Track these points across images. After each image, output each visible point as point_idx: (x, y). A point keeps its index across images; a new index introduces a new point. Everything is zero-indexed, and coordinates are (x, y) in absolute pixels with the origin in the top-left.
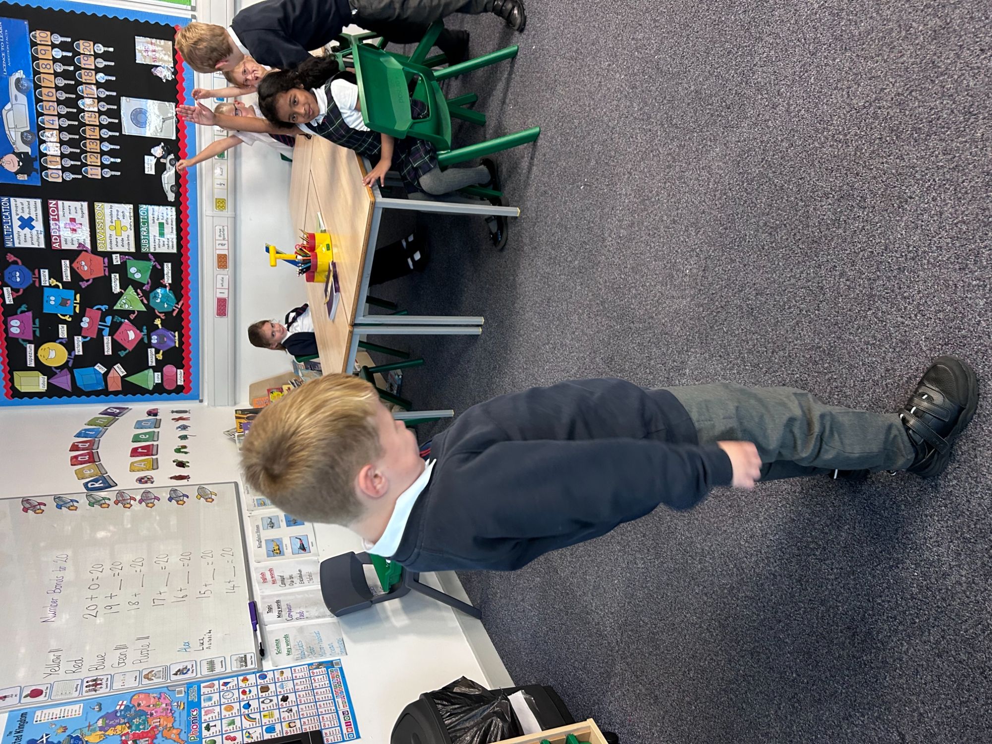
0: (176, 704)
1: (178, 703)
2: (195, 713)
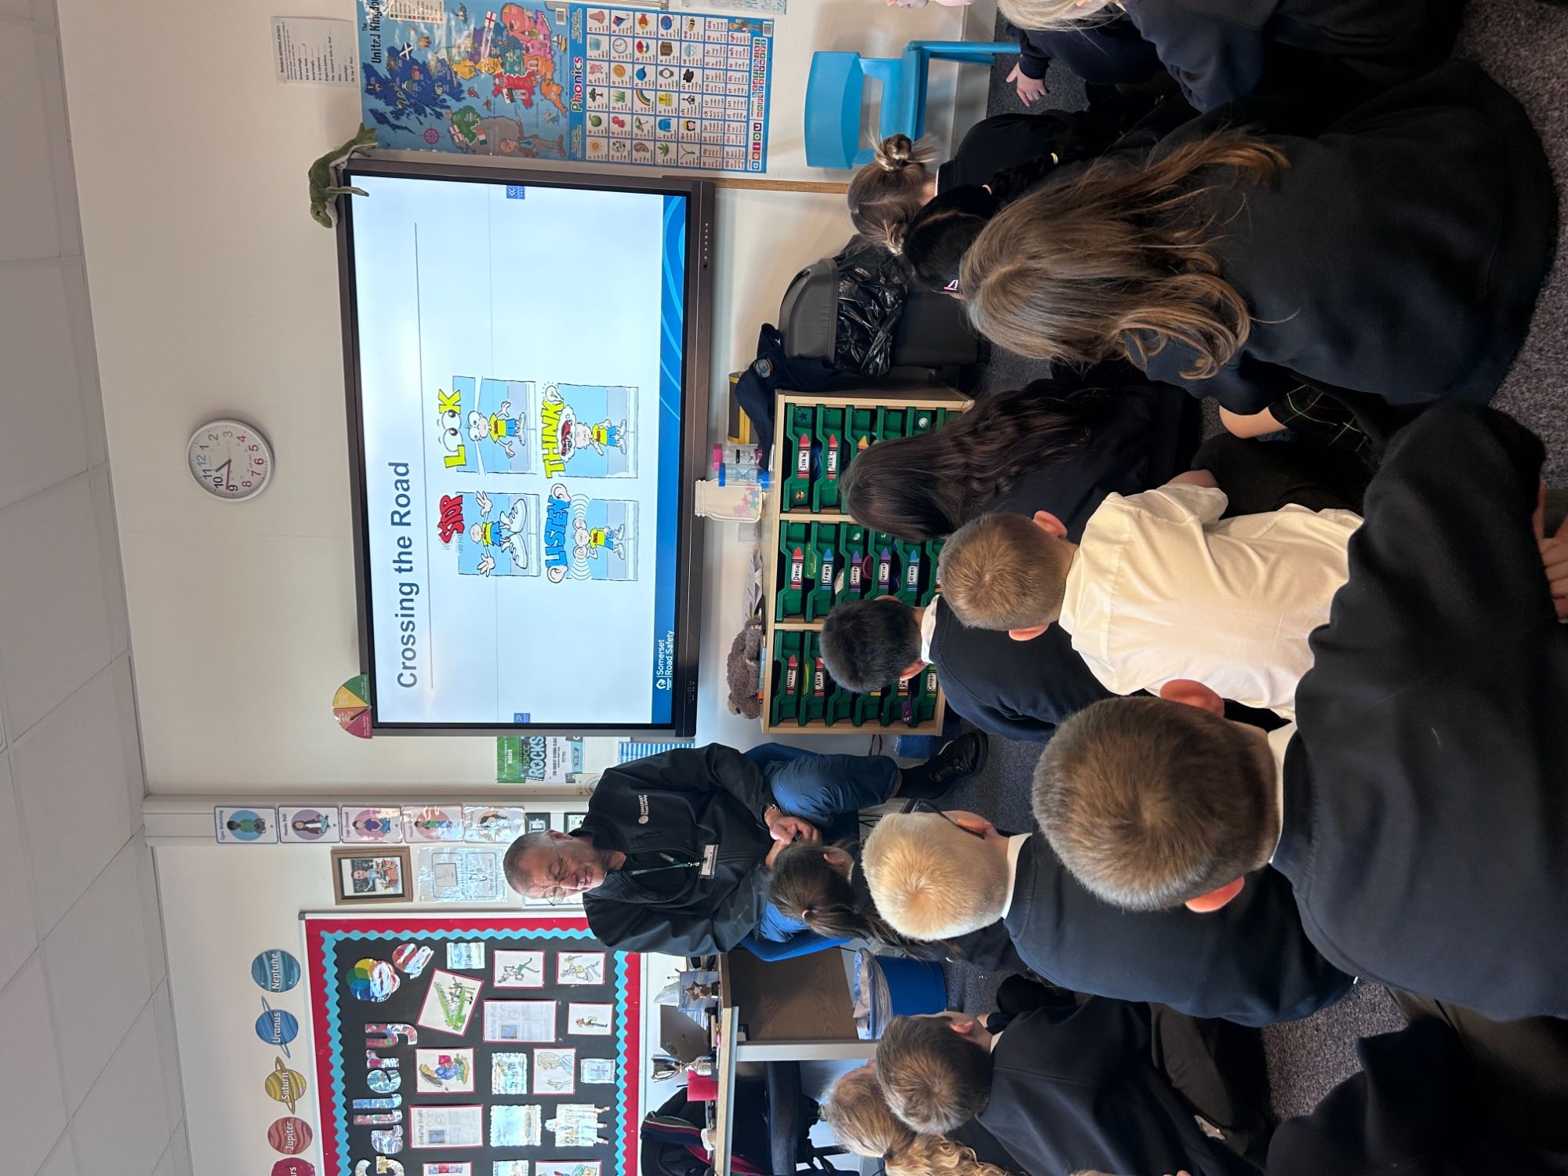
0: (555, 39)
1: (558, 36)
2: (578, 65)
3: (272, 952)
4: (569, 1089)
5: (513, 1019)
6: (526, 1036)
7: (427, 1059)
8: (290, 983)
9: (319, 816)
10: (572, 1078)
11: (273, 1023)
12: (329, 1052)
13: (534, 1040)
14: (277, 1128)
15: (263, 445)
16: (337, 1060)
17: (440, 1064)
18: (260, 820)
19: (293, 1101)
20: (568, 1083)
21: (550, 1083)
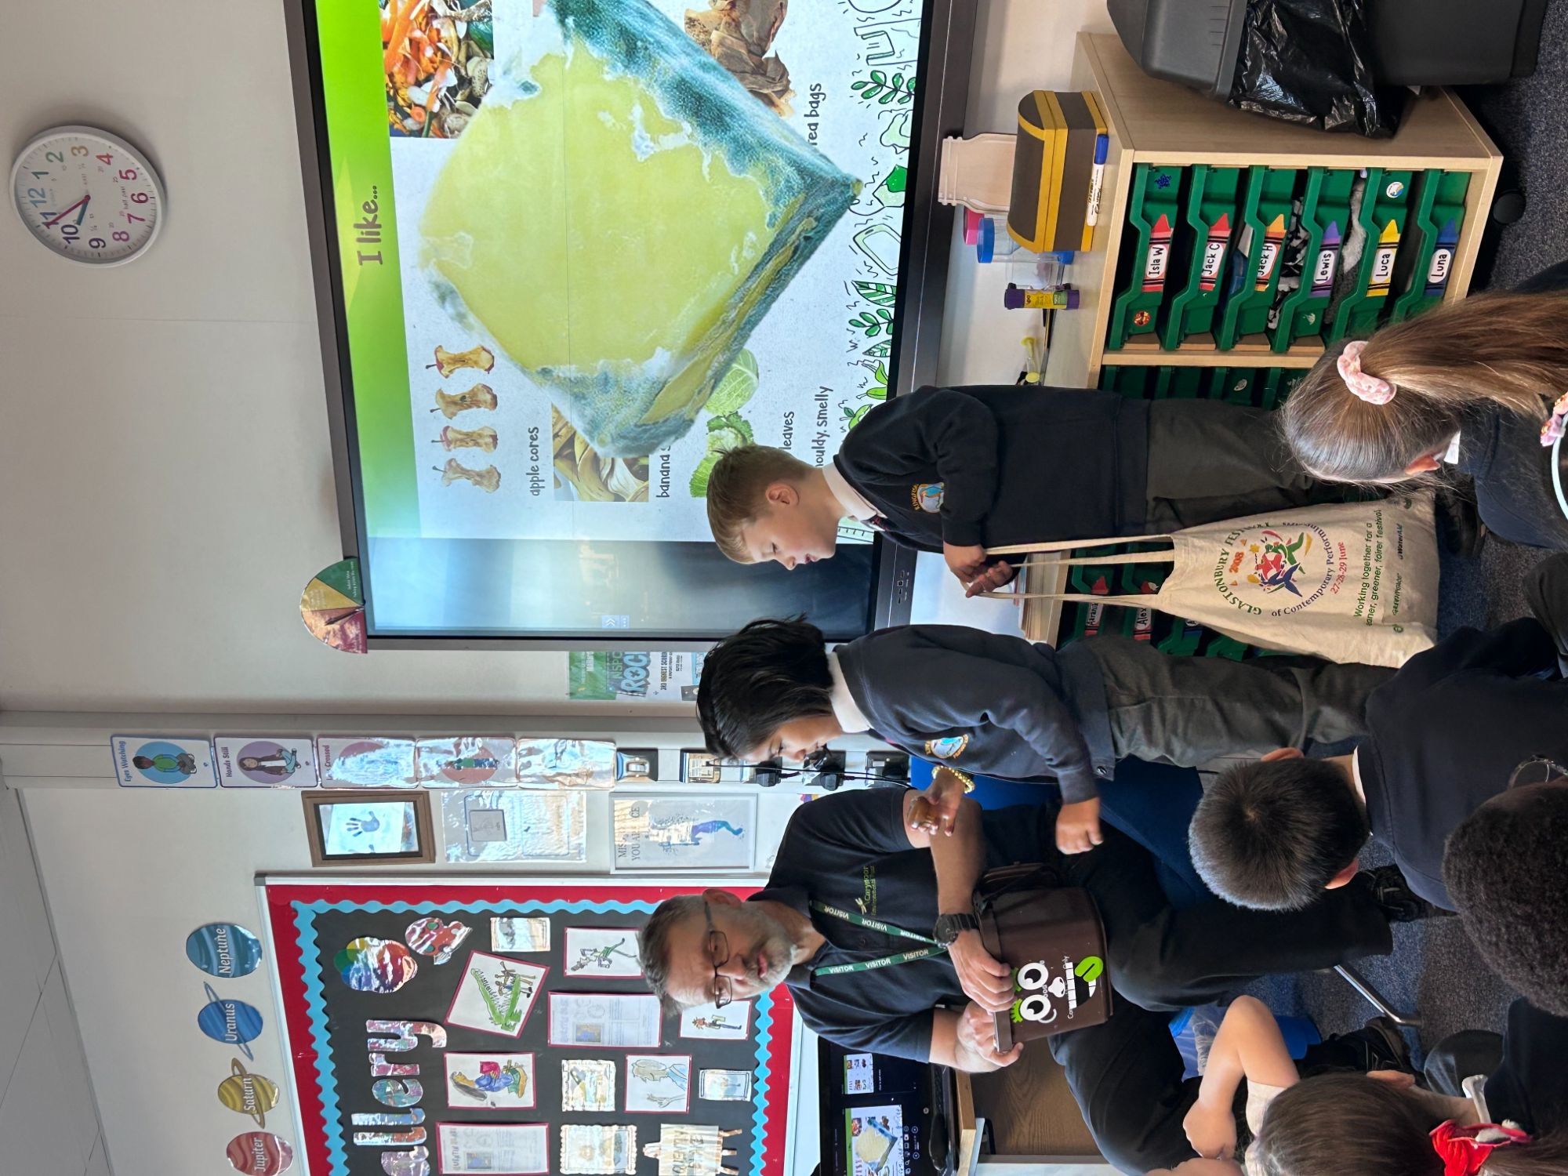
3: (216, 925)
4: (682, 1106)
5: (594, 1017)
6: (614, 1037)
7: (464, 1066)
8: (247, 966)
9: (281, 750)
10: (685, 1093)
11: (225, 1016)
12: (314, 1055)
13: (626, 1045)
14: (239, 1144)
15: (143, 170)
16: (325, 1064)
17: (482, 1071)
18: (187, 755)
19: (260, 1112)
20: (678, 1099)
21: (651, 1098)
